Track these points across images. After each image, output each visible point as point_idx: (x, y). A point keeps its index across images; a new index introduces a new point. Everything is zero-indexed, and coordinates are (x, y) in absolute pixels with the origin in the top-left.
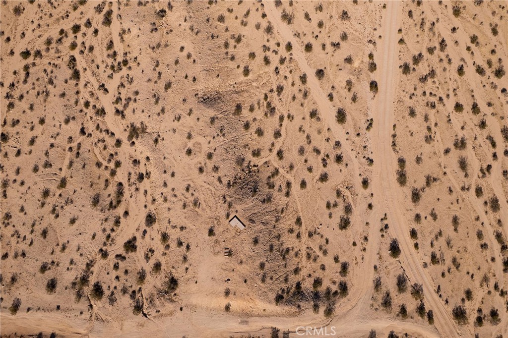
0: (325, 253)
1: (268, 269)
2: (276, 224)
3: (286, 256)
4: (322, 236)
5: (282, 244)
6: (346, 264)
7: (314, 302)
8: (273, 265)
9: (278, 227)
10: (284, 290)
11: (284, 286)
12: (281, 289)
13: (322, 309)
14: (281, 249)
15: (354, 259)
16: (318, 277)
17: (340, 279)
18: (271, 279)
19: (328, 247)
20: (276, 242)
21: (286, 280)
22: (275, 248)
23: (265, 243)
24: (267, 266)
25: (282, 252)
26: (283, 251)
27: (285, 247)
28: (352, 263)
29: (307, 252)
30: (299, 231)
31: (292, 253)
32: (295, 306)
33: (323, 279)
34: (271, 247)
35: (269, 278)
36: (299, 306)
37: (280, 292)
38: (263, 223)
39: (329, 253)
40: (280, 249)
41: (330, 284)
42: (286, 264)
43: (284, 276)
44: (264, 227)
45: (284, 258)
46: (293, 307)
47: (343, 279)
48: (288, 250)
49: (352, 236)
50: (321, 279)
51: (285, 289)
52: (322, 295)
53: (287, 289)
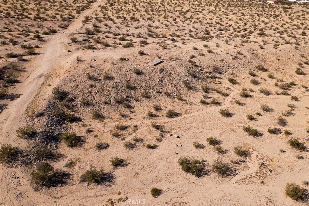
0: (131, 146)
1: (105, 84)
2: (163, 94)
3: (121, 105)
4: (159, 140)
5: (137, 100)
6: (109, 181)
7: (42, 132)
8: (111, 88)
9: (159, 96)
10: (72, 100)
11: (78, 102)
12: (75, 98)
13: (23, 144)
14: (130, 99)
15: (123, 196)
16: (87, 141)
17: (78, 173)
18: (92, 86)
19: (142, 150)
20: (139, 93)
21: (87, 104)
22: (133, 92)
23: (138, 82)
24: (110, 83)
25: (127, 100)
26: (129, 101)
27: (134, 103)
28: (113, 193)
29: (129, 126)
30: (160, 115)
31: (127, 112)
32: (45, 110)
33: (82, 148)
34: (134, 88)
35: (93, 84)
36: (41, 115)
37: (70, 96)
38: (162, 81)
39: (131, 152)
40: (131, 97)
41: (68, 158)
42: (110, 104)
43: (94, 101)
44: (157, 81)
45: (118, 102)
46: (44, 108)
47: (77, 177)
48: (129, 107)
49: (172, 186)
50: (80, 146)
51: (73, 103)
52: (51, 147)
53: (73, 106)
